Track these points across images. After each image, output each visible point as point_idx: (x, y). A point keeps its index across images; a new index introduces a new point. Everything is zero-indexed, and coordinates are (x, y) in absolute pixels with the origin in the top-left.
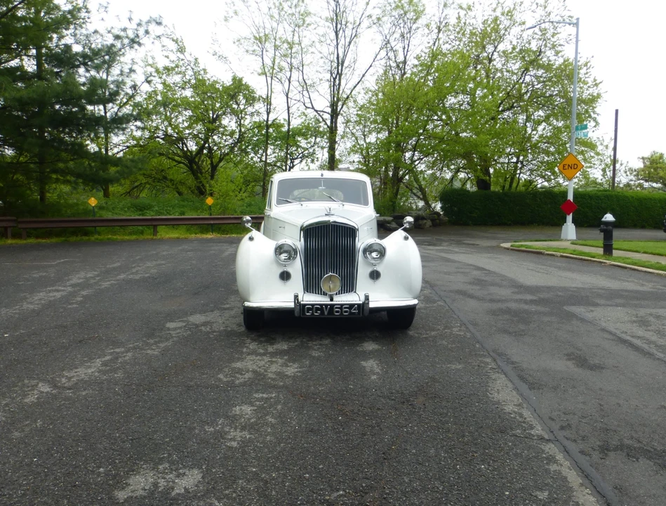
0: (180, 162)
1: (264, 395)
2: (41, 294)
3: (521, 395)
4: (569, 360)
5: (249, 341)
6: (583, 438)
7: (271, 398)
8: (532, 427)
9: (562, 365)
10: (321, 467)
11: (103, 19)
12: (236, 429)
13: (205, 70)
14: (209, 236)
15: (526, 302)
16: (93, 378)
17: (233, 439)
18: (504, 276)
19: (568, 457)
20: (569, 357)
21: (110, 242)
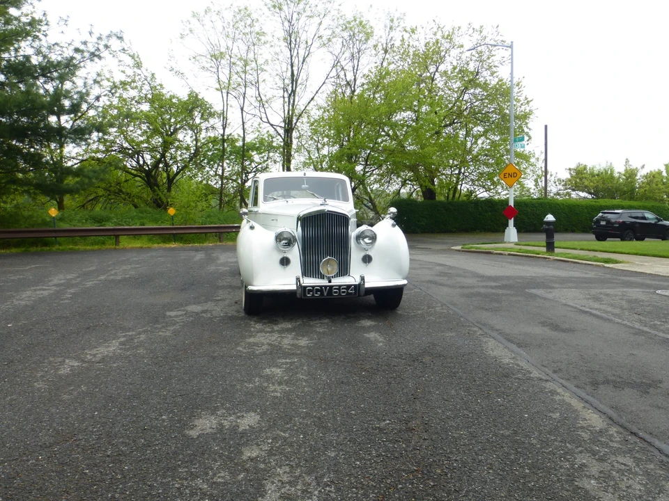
0: (136, 176)
1: (287, 360)
2: (27, 292)
3: (512, 351)
4: (544, 326)
5: (253, 323)
6: (575, 377)
7: (295, 362)
8: (530, 373)
9: (538, 330)
10: (362, 406)
11: (62, 32)
12: (273, 384)
13: (161, 85)
14: (173, 245)
15: (492, 287)
16: (117, 354)
17: (275, 391)
18: (465, 269)
19: (567, 391)
20: (543, 324)
21: (72, 252)
